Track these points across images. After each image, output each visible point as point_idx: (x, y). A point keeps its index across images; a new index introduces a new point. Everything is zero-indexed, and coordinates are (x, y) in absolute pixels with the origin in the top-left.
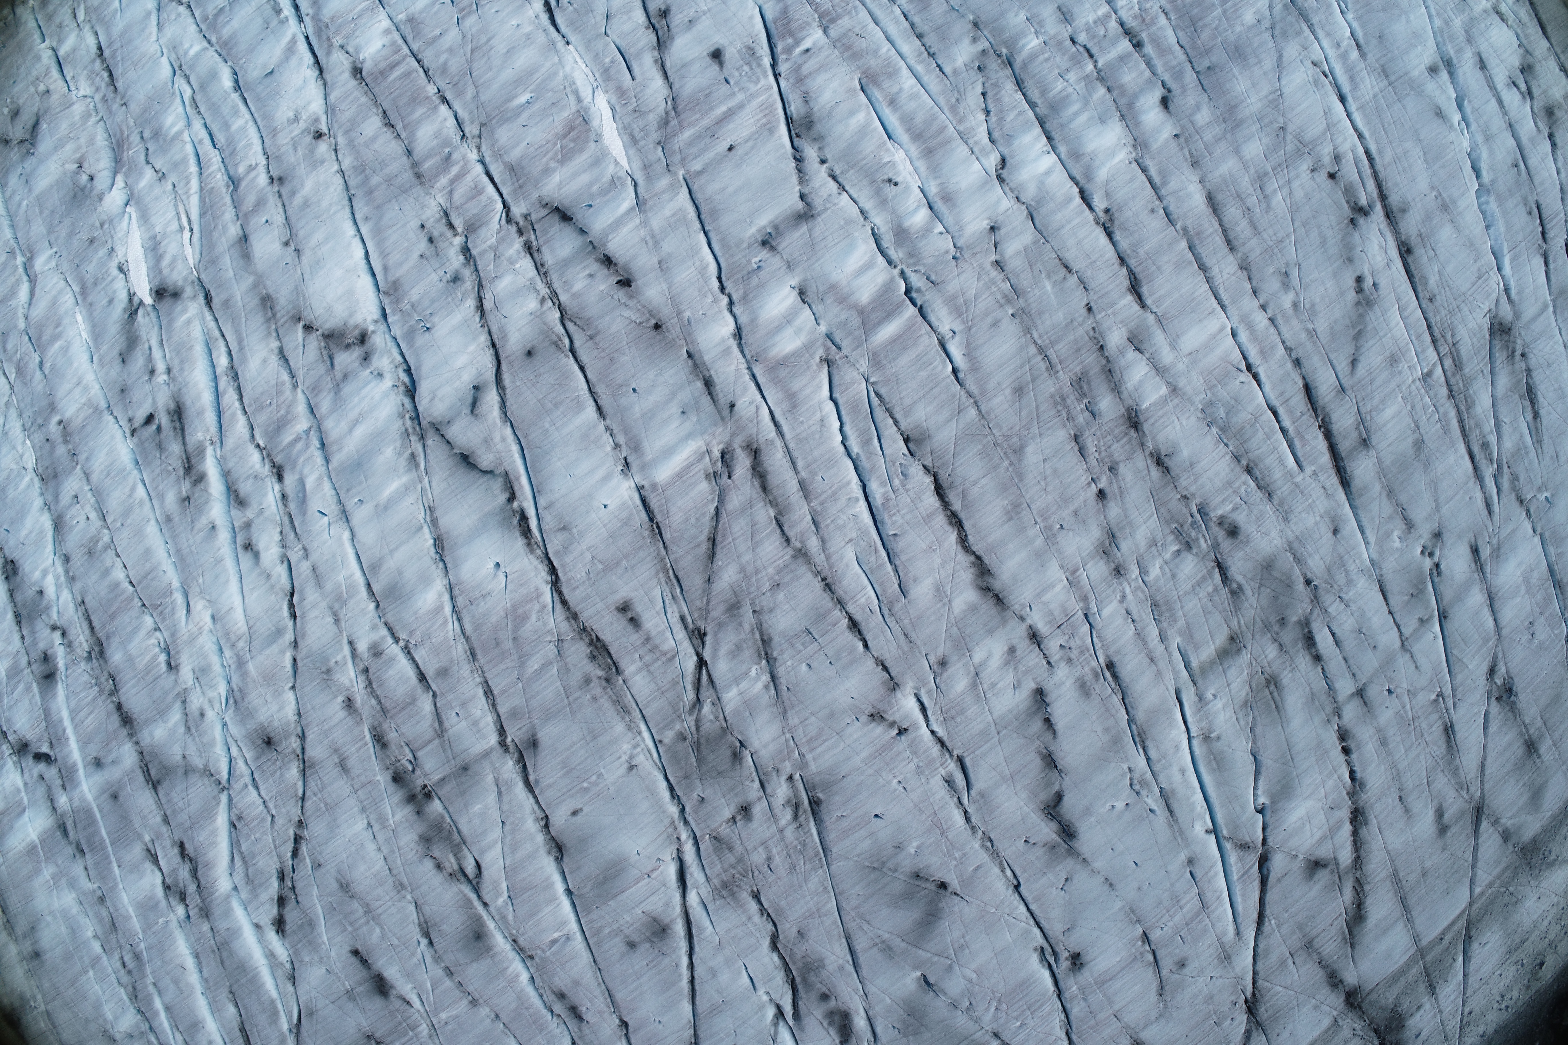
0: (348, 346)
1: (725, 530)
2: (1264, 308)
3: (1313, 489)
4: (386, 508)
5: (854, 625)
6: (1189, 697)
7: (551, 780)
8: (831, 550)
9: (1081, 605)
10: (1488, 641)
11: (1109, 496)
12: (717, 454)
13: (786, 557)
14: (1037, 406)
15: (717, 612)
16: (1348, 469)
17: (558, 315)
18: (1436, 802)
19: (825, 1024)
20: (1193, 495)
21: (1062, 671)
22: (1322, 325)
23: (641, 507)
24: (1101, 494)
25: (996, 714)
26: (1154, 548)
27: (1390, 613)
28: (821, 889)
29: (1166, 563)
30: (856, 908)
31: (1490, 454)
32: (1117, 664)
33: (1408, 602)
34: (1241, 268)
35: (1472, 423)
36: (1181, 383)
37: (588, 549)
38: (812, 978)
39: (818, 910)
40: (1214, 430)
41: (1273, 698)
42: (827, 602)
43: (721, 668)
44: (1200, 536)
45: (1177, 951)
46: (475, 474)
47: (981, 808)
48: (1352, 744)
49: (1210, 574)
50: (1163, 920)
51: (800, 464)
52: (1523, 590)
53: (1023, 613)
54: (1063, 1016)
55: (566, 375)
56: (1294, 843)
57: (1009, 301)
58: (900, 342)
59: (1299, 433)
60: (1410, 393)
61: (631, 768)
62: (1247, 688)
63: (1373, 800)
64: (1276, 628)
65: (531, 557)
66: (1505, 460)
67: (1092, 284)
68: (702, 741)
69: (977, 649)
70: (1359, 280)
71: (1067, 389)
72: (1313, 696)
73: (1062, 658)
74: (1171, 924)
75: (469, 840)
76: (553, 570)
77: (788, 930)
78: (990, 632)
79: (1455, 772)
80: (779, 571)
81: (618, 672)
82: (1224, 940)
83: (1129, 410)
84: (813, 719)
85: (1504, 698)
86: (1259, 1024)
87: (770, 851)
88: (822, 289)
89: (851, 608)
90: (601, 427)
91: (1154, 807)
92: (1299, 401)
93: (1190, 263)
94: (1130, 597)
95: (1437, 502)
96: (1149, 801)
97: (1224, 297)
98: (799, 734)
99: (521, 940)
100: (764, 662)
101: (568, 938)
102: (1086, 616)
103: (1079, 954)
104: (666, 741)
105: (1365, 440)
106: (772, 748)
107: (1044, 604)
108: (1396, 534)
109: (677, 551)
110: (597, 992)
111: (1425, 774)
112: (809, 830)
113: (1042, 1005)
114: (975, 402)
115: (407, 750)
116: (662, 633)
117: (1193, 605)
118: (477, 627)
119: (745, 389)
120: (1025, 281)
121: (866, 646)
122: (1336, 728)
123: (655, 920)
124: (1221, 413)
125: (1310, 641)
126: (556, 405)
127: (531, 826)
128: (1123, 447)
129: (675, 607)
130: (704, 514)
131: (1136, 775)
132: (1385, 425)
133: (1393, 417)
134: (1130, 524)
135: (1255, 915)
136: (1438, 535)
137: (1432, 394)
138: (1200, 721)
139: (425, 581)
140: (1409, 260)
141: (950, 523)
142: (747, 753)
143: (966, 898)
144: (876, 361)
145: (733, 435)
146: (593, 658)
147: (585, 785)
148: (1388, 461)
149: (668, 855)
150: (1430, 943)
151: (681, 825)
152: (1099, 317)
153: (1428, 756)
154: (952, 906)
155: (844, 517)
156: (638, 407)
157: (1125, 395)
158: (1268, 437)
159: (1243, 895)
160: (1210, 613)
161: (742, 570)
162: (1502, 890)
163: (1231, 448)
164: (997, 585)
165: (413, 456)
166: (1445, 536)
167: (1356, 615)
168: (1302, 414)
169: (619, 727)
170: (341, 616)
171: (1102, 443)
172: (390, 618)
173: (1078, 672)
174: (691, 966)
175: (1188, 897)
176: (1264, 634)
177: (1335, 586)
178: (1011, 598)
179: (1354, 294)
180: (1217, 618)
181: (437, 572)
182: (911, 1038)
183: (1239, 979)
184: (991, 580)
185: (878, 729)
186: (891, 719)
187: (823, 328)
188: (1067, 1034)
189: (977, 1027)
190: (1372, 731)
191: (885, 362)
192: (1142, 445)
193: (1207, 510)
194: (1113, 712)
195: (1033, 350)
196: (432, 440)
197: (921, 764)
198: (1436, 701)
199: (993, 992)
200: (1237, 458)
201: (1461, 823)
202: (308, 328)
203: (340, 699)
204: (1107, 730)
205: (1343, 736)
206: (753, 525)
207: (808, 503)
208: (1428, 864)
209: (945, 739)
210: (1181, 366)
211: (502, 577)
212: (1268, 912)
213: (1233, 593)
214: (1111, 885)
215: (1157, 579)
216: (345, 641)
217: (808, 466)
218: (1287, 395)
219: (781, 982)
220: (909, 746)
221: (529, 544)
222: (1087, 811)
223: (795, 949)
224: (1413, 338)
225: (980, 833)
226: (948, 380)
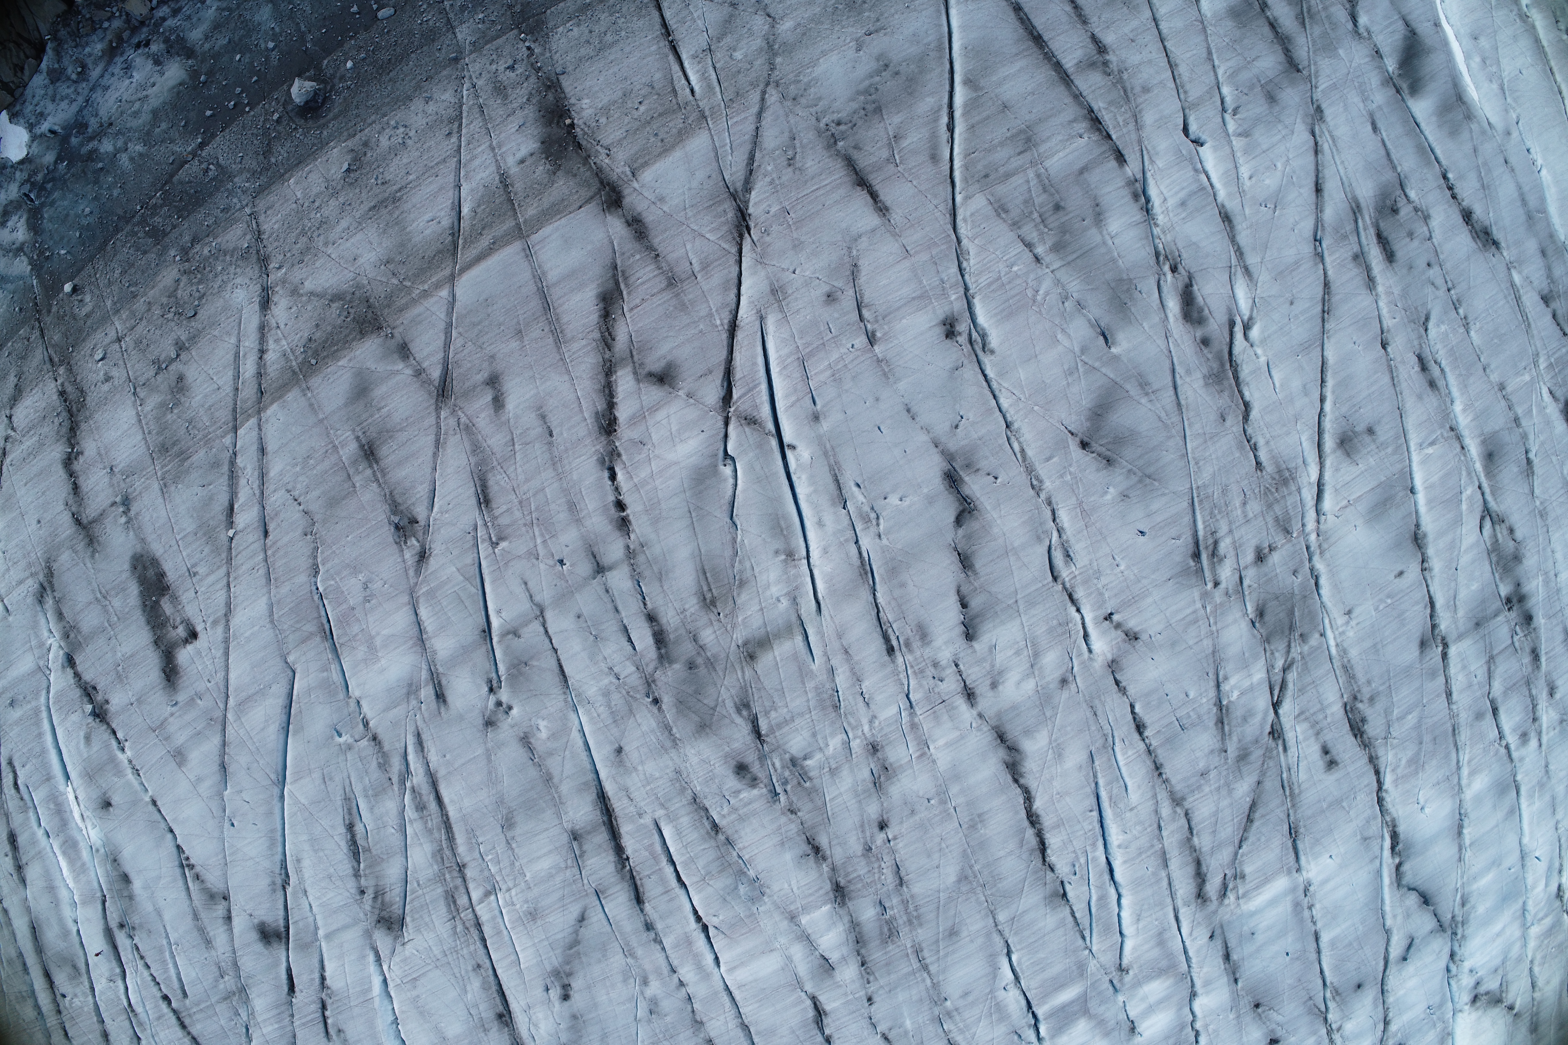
0: (1487, 993)
1: (1238, 829)
2: (682, 984)
3: (644, 799)
4: (1493, 863)
5: (1140, 728)
6: (807, 605)
7: (1416, 608)
8: (1151, 802)
9: (916, 720)
10: (428, 593)
11: (876, 824)
12: (1231, 897)
13: (1191, 799)
14: (938, 917)
15: (1257, 754)
16: (599, 813)
17: (1330, 1016)
18: (503, 419)
19: (1206, 311)
20: (783, 813)
21: (945, 656)
22: (617, 960)
23: (1301, 853)
24: (883, 826)
25: (1017, 622)
26: (833, 766)
27: (556, 651)
28: (1201, 463)
29: (821, 749)
30: (1169, 438)
31: (414, 799)
32: (885, 652)
33: (532, 658)
34: (701, 1023)
35: (436, 835)
36: (785, 924)
37: (1351, 821)
38: (1215, 365)
39: (1205, 442)
40: (752, 873)
41: (708, 584)
42: (1162, 755)
43: (1263, 702)
44: (779, 771)
45: (836, 315)
46: (1422, 888)
47: (1041, 524)
48: (613, 510)
49: (772, 730)
50: (851, 357)
51: (1165, 883)
52: (378, 642)
53: (980, 722)
54: (965, 264)
55: (1336, 968)
56: (691, 413)
57: (949, 1014)
58: (1059, 984)
59: (655, 858)
60: (515, 879)
61: (1349, 613)
62: (738, 602)
63: (588, 441)
64: (700, 661)
65: (1395, 815)
66: (396, 787)
67: (865, 1023)
68: (1287, 632)
69: (1030, 693)
70: (566, 997)
71: (904, 931)
72: (660, 577)
73: (944, 669)
74: (843, 350)
75: (1485, 554)
76: (1380, 801)
77: (1234, 423)
78: (1014, 707)
79: (476, 448)
80: (1199, 787)
81: (1345, 705)
82: (780, 316)
83: (843, 904)
84: (1191, 643)
85: (406, 521)
86: (734, 196)
87: (1243, 512)
88: (1116, 1033)
89: (1142, 746)
90: (1319, 925)
91: (855, 489)
92: (651, 889)
93: (758, 1033)
94: (865, 721)
95: (489, 760)
96: (861, 498)
97: (726, 999)
98: (1204, 629)
99: (1458, 449)
100: (1224, 703)
101: (1421, 446)
102: (911, 707)
103: (947, 337)
104: (1317, 635)
105: (575, 839)
106: (1230, 618)
107: (957, 728)
108: (544, 734)
109: (1280, 813)
110: (1404, 385)
111: (518, 456)
112: (1205, 528)
113: (990, 285)
114: (996, 925)
115: (1517, 644)
116: (1306, 739)
117: (796, 703)
118: (1447, 756)
119: (1198, 951)
120: (931, 1030)
121: (1132, 706)
122: (632, 536)
123: (1348, 454)
124: (742, 889)
125: (660, 638)
126: (1350, 944)
127: (1436, 564)
128: (855, 870)
129: (1290, 761)
130: (1253, 844)
131: (873, 529)
132: (550, 852)
133: (539, 858)
134: (857, 795)
135: (740, 336)
136: (489, 723)
137: (486, 873)
138: (797, 576)
139: (1478, 800)
140: (501, 1008)
141: (1038, 816)
142: (1252, 616)
143: (1063, 428)
144: (1081, 968)
145: (1215, 912)
146: (1364, 720)
147: (1389, 601)
148: (549, 814)
149: (1330, 521)
150: (508, 243)
151: (1314, 547)
152: (862, 993)
153: (512, 476)
154: (1076, 421)
155: (1135, 832)
156: (1289, 942)
157: (846, 919)
158: (692, 860)
159: (755, 364)
160: (777, 690)
161: (1230, 791)
162: (408, 284)
163: (735, 854)
164: (1002, 753)
165: (1463, 905)
166: (480, 721)
167: (601, 657)
168: (649, 876)
169: (1353, 653)
170: (1543, 770)
171: (877, 876)
172: (1509, 767)
173: (928, 652)
174: (1322, 400)
175: (822, 377)
176: (714, 656)
177: (624, 692)
178: (990, 738)
179: (573, 985)
180: (769, 683)
181: (1468, 805)
182: (1125, 277)
183: (760, 261)
184: (1007, 758)
185: (1133, 624)
186: (1119, 632)
187: (1121, 998)
188: (959, 241)
189: (1058, 274)
190: (588, 523)
191: (1074, 968)
192: (833, 869)
193: (769, 796)
194: (893, 603)
195: (933, 969)
196: (1447, 918)
197: (1095, 581)
198: (501, 539)
199: (1040, 312)
200: (729, 842)
201: (467, 384)
202: (1511, 1008)
203: (1558, 696)
204: (903, 585)
205: (624, 524)
206: (1214, 832)
207: (1163, 847)
208: (514, 344)
209: (1069, 604)
210: (783, 940)
211: (1422, 801)
212: (724, 336)
213: (747, 706)
214: (908, 411)
215: (833, 734)
216: (1544, 747)
217: (1158, 881)
218: (666, 898)
219: (1244, 366)
220: (1104, 602)
221: (1394, 826)
222: (930, 500)
223: (1229, 401)
224: (505, 932)
225: (1043, 496)
226: (1018, 947)
